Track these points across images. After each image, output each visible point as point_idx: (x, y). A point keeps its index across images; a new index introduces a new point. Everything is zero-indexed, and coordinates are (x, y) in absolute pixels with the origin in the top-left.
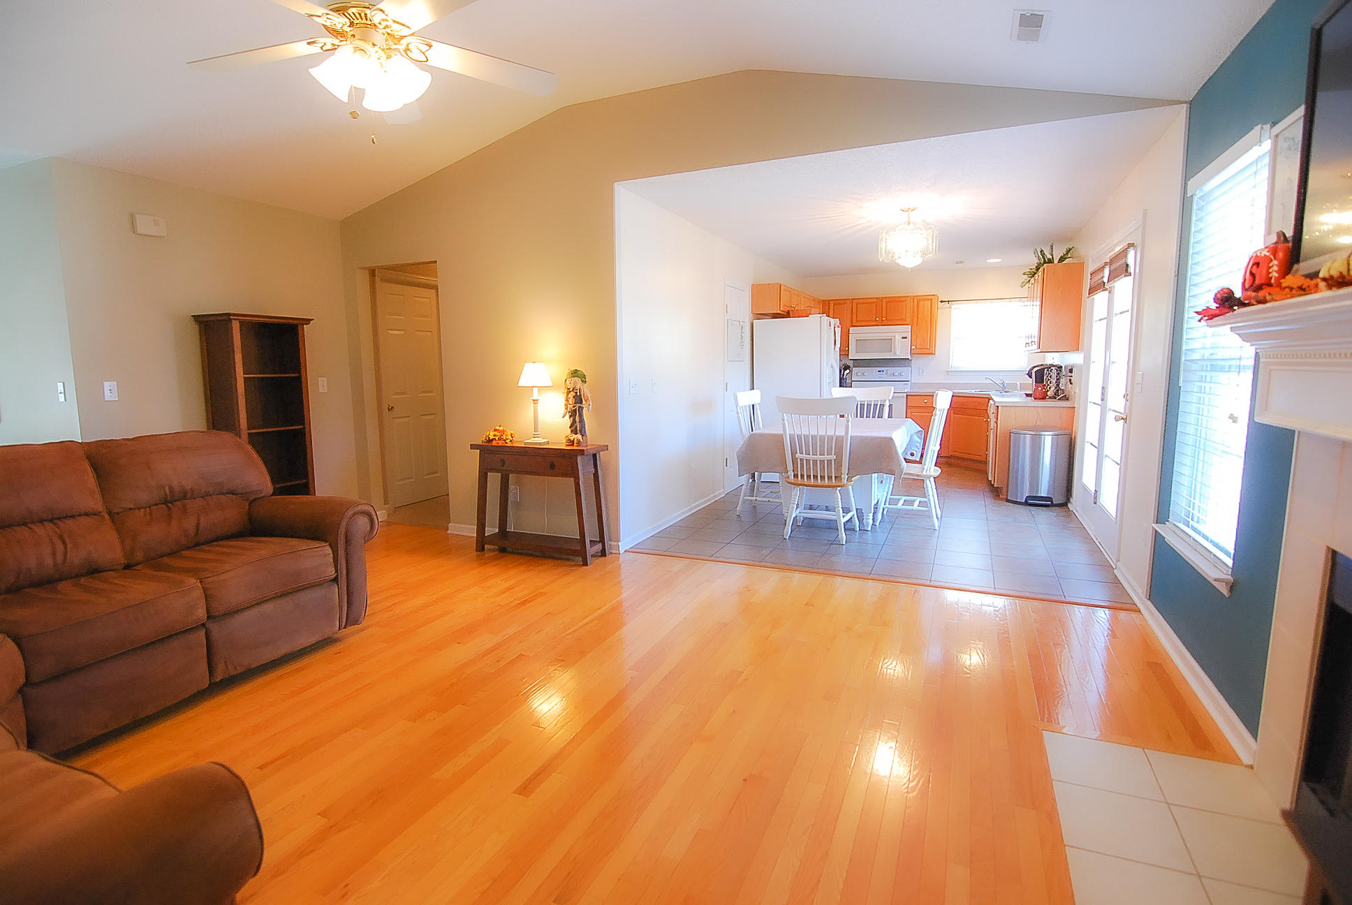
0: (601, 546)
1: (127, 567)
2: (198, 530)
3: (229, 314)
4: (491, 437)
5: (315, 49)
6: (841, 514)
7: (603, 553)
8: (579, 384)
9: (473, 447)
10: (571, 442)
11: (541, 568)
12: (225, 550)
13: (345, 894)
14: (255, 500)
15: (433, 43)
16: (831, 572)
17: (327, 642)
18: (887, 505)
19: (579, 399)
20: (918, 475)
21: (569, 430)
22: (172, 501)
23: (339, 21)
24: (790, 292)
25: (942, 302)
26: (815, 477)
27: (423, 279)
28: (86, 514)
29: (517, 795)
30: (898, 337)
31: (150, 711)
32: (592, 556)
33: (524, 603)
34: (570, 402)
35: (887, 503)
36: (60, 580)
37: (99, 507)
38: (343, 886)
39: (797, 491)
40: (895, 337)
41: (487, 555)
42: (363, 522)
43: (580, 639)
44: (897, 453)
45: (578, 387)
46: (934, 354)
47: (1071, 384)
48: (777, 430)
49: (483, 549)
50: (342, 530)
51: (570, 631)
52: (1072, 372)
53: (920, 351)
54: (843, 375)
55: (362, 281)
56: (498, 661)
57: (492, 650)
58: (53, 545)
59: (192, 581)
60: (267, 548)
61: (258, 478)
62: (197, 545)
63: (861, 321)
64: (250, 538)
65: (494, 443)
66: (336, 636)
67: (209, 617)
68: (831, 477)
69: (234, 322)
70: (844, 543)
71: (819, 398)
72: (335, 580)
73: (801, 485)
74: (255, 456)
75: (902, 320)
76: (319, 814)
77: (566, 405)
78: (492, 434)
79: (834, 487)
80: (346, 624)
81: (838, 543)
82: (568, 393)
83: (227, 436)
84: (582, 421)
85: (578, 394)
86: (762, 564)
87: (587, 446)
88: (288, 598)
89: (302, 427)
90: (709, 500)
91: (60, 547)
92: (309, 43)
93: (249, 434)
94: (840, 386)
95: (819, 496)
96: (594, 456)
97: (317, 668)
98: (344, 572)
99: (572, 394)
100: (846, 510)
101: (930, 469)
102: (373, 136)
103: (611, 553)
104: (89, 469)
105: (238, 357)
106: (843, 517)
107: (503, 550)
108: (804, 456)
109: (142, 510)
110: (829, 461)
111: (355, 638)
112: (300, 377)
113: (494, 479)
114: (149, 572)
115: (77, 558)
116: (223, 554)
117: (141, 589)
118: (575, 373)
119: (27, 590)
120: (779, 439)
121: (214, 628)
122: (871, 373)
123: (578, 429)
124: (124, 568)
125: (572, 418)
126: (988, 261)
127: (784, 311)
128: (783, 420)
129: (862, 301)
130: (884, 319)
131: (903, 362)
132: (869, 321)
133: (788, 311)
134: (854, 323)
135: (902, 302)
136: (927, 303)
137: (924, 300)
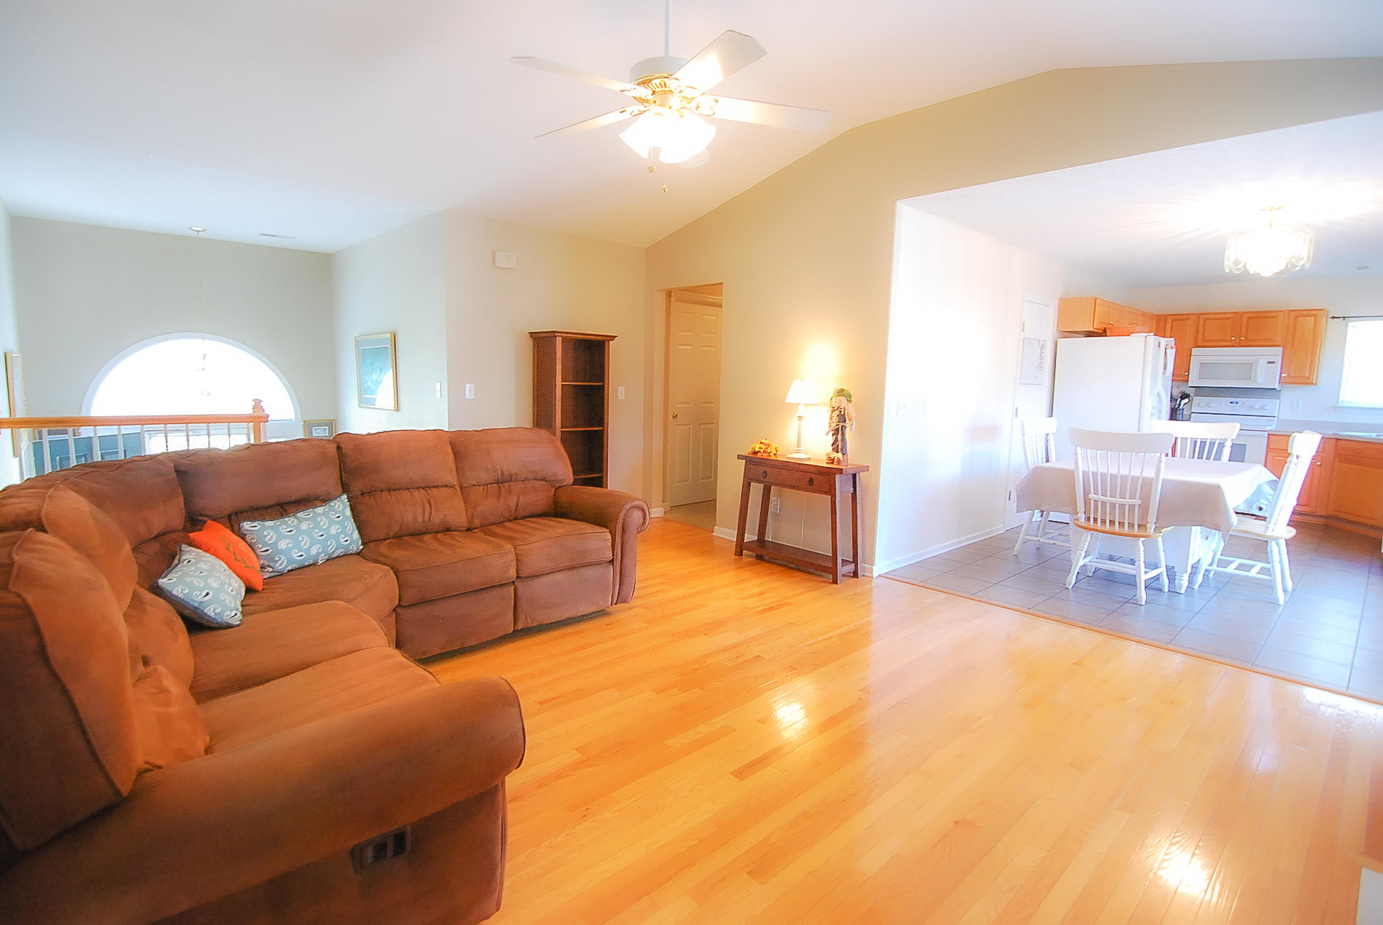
0: (853, 567)
1: (468, 530)
2: (517, 505)
3: (555, 332)
4: (757, 450)
5: (626, 116)
6: (1143, 569)
7: (855, 574)
8: (844, 403)
9: (739, 457)
10: (832, 461)
11: (791, 580)
12: (535, 526)
13: (585, 816)
14: (560, 487)
15: (719, 99)
16: (1121, 634)
17: (601, 613)
18: (1215, 567)
19: (842, 418)
20: (1258, 535)
21: (831, 448)
22: (502, 481)
23: (644, 92)
24: (1109, 307)
25: (1333, 318)
26: (1112, 522)
27: (713, 298)
28: (446, 486)
29: (732, 777)
30: (1262, 362)
31: (473, 642)
32: (843, 575)
33: (772, 609)
34: (834, 420)
35: (1215, 564)
36: (425, 533)
37: (455, 482)
38: (585, 809)
39: (1088, 536)
40: (1257, 361)
41: (745, 559)
42: (637, 515)
43: (816, 652)
44: (1225, 505)
45: (843, 406)
46: (1315, 384)
48: (1070, 466)
49: (741, 555)
50: (620, 520)
51: (808, 643)
53: (1294, 380)
54: (1179, 405)
55: (660, 300)
56: (737, 657)
57: (733, 647)
58: (424, 505)
59: (509, 546)
60: (563, 527)
61: (563, 470)
62: (516, 519)
63: (1211, 341)
64: (553, 519)
65: (759, 455)
66: (608, 610)
67: (517, 577)
68: (1133, 525)
69: (557, 338)
70: (1143, 603)
71: (1136, 432)
72: (612, 562)
73: (1093, 530)
74: (563, 450)
75: (1271, 340)
76: (576, 749)
77: (830, 423)
78: (758, 446)
79: (1135, 536)
80: (617, 601)
81: (1135, 602)
82: (833, 411)
83: (544, 433)
84: (843, 440)
85: (842, 413)
86: (1031, 611)
87: (847, 465)
88: (575, 571)
89: (601, 428)
90: (983, 535)
91: (428, 509)
92: (622, 112)
93: (562, 431)
94: (1171, 419)
95: (1118, 546)
96: (854, 476)
97: (589, 633)
98: (619, 557)
99: (837, 412)
100: (1151, 565)
101: (1280, 529)
102: (665, 186)
103: (863, 576)
104: (450, 451)
105: (559, 367)
106: (1146, 573)
107: (760, 558)
108: (1099, 497)
109: (482, 487)
110: (1132, 507)
111: (622, 613)
112: (603, 386)
113: (756, 490)
114: (481, 534)
115: (437, 518)
116: (531, 528)
117: (473, 547)
118: (841, 392)
119: (405, 538)
120: (1069, 476)
121: (520, 584)
122: (1222, 404)
123: (840, 447)
124: (467, 530)
125: (834, 436)
127: (1100, 329)
128: (1076, 454)
129: (1210, 316)
130: (1243, 339)
131: (1267, 392)
132: (1221, 341)
133: (1105, 328)
134: (1199, 343)
135: (1271, 317)
136: (1309, 320)
137: (1305, 316)
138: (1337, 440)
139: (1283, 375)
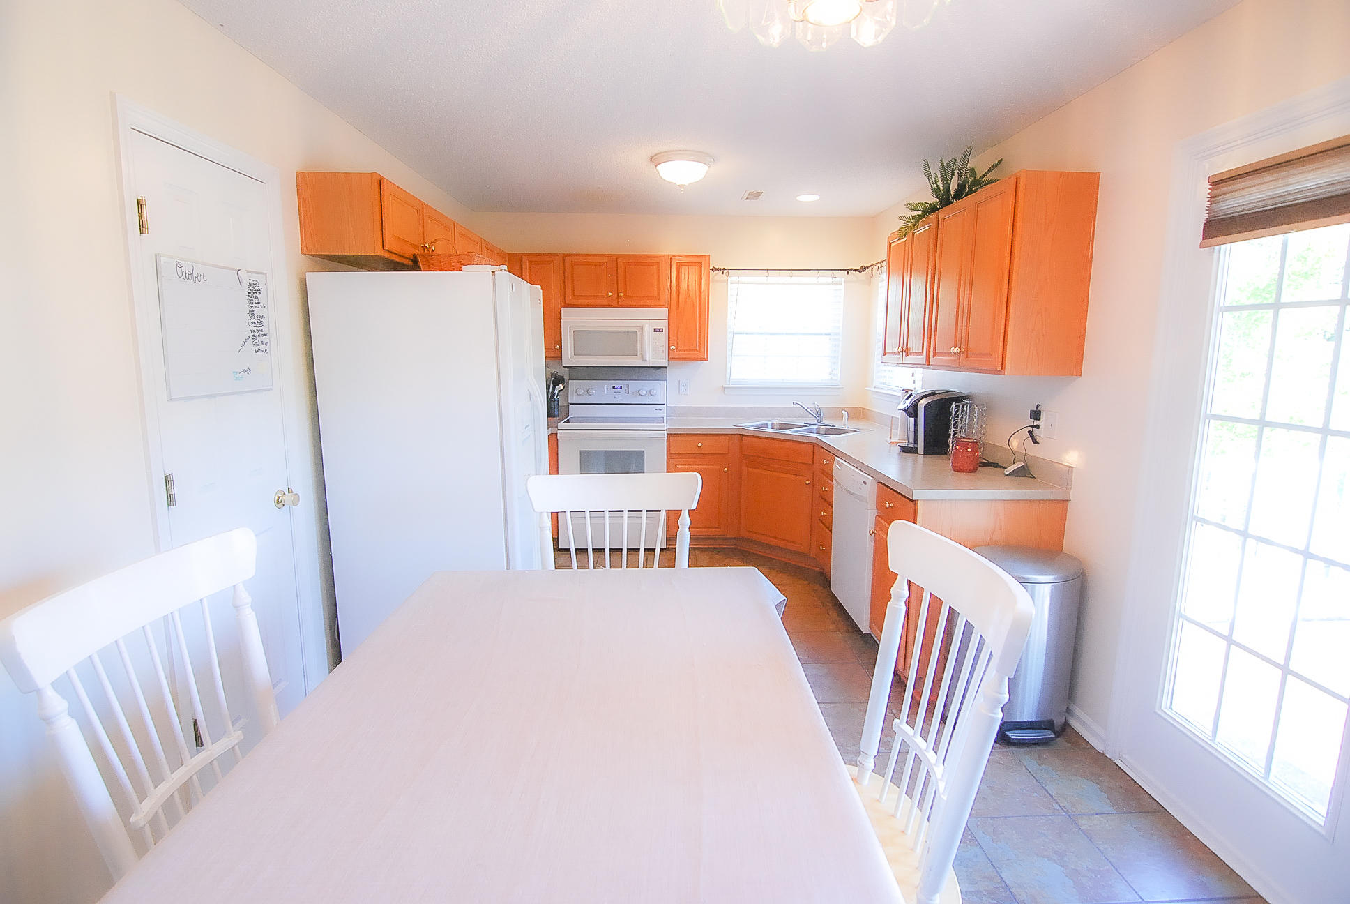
24: (419, 211)
25: (714, 270)
30: (648, 328)
40: (642, 328)
46: (706, 359)
47: (1035, 442)
52: (1038, 419)
53: (683, 354)
54: (553, 392)
63: (582, 297)
75: (654, 297)
122: (602, 390)
126: (799, 198)
129: (581, 259)
130: (621, 294)
131: (654, 372)
132: (595, 297)
133: (415, 256)
134: (569, 300)
135: (649, 264)
136: (693, 272)
137: (688, 264)
138: (742, 436)
139: (672, 347)
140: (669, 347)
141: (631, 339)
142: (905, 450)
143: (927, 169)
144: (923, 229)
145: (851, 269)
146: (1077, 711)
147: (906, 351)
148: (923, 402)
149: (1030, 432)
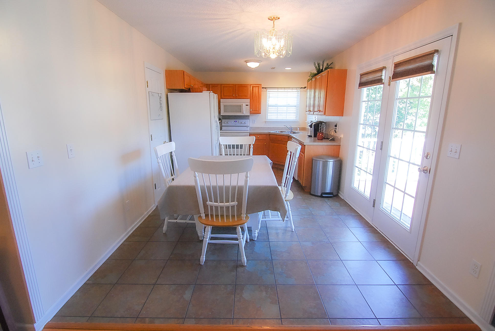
24: (190, 77)
25: (263, 88)
30: (244, 105)
46: (260, 113)
47: (336, 132)
52: (336, 127)
53: (254, 112)
63: (226, 96)
75: (245, 96)
108: (213, 204)
110: (233, 207)
126: (286, 69)
127: (187, 88)
128: (195, 177)
129: (226, 85)
130: (237, 95)
131: (246, 117)
132: (230, 96)
133: (189, 88)
134: (222, 97)
135: (245, 87)
136: (257, 88)
137: (255, 87)
138: (270, 134)
139: (251, 110)
140: (250, 110)
141: (239, 108)
142: (309, 136)
143: (315, 64)
144: (314, 79)
145: (302, 88)
146: (340, 192)
147: (310, 111)
148: (313, 124)
149: (335, 130)
